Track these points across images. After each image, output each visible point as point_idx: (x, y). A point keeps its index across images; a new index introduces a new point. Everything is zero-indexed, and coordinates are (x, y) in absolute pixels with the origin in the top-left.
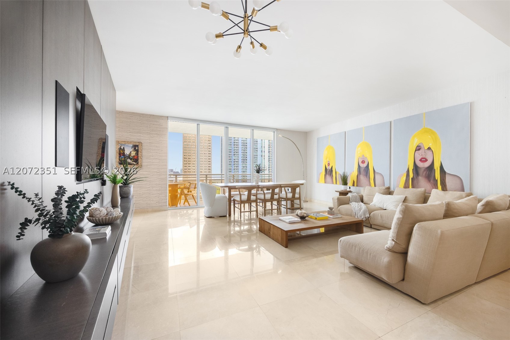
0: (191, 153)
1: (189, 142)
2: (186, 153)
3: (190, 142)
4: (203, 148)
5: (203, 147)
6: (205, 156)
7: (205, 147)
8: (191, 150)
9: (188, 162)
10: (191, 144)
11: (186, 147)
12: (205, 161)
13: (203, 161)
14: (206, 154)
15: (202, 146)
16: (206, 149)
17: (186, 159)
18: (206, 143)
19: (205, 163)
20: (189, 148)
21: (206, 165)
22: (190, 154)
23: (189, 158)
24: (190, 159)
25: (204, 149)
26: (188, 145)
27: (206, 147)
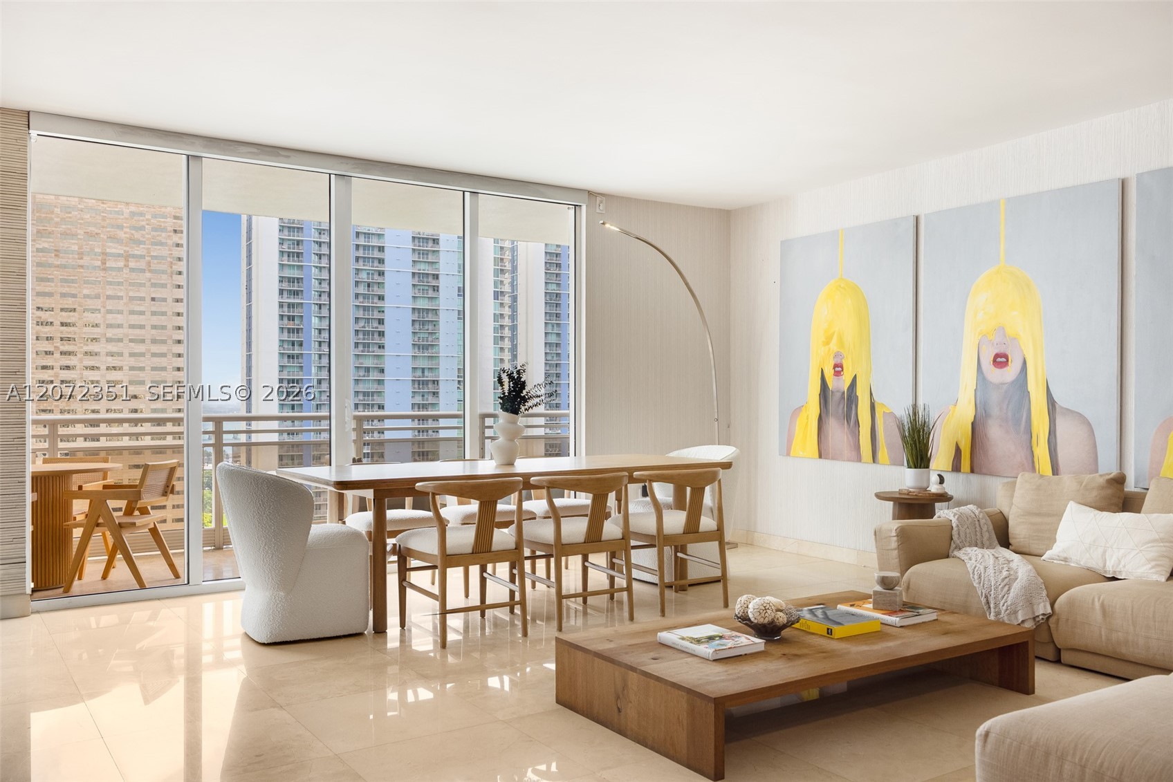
0: (74, 296)
1: (65, 234)
2: (50, 295)
3: (74, 235)
4: (143, 271)
5: (142, 264)
6: (154, 313)
7: (153, 267)
8: (73, 281)
9: (58, 343)
10: (75, 248)
11: (50, 266)
12: (154, 341)
13: (143, 341)
14: (165, 300)
15: (142, 257)
16: (164, 277)
17: (47, 329)
18: (161, 244)
19: (156, 349)
20: (64, 267)
21: (162, 362)
22: (69, 302)
23: (62, 324)
24: (71, 329)
25: (148, 275)
26: (57, 253)
27: (163, 267)
